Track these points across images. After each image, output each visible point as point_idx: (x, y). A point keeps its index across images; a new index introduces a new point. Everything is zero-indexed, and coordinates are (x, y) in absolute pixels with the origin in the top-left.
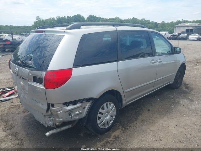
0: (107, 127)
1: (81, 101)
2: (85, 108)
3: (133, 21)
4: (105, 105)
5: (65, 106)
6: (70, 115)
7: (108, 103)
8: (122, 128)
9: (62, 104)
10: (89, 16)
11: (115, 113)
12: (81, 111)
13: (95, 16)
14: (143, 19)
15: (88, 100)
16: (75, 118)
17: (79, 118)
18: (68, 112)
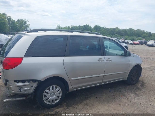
0: (53, 103)
1: (29, 81)
2: (32, 86)
3: (130, 31)
4: (51, 87)
5: (16, 82)
6: (20, 89)
7: (54, 86)
8: (66, 107)
9: (14, 81)
10: (95, 26)
11: (61, 95)
12: (29, 88)
13: (100, 26)
14: (139, 29)
15: (34, 81)
16: (24, 92)
17: (27, 93)
18: (19, 87)
